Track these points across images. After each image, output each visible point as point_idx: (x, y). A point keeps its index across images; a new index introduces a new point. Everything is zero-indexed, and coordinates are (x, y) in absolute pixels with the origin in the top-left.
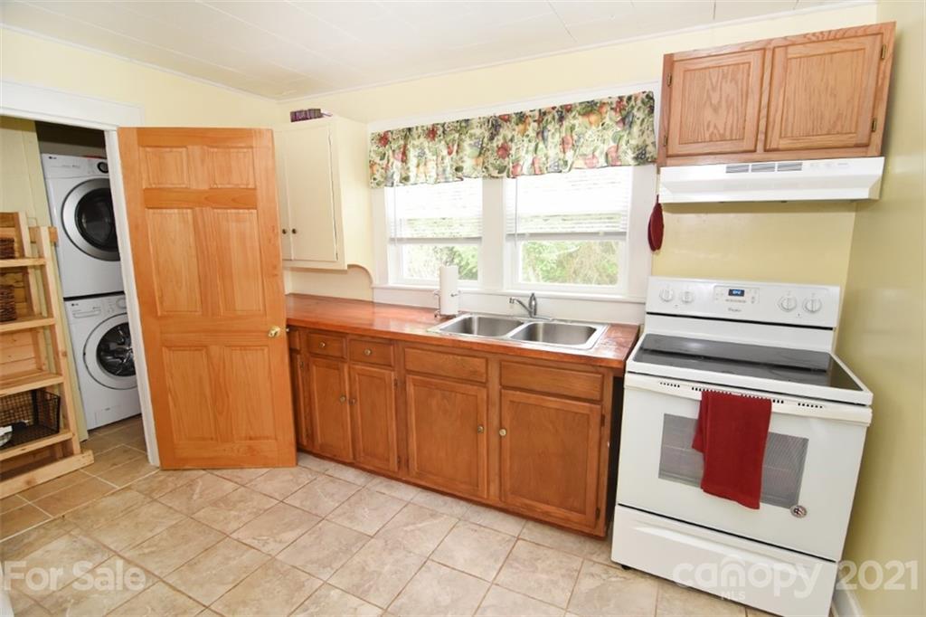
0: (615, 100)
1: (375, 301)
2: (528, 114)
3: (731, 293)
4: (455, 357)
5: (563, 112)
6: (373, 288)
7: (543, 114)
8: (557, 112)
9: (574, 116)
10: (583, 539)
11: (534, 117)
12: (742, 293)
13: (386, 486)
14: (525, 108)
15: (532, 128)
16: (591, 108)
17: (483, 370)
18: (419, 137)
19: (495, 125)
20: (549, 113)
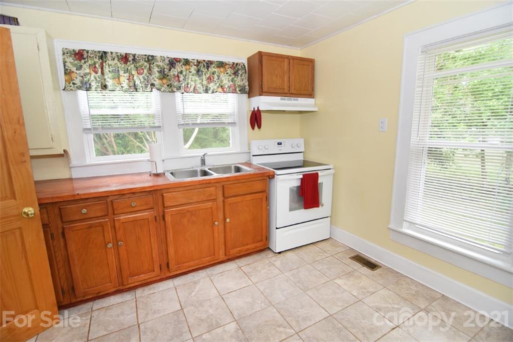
0: (231, 63)
1: (73, 177)
2: (191, 60)
3: (278, 144)
4: (199, 190)
5: (209, 64)
6: (70, 168)
7: (199, 62)
8: (206, 63)
9: (214, 67)
10: (258, 254)
11: (194, 62)
12: (281, 144)
13: (150, 289)
14: (190, 57)
15: (193, 69)
16: (221, 65)
17: (215, 193)
18: (114, 59)
19: (173, 63)
20: (202, 62)
